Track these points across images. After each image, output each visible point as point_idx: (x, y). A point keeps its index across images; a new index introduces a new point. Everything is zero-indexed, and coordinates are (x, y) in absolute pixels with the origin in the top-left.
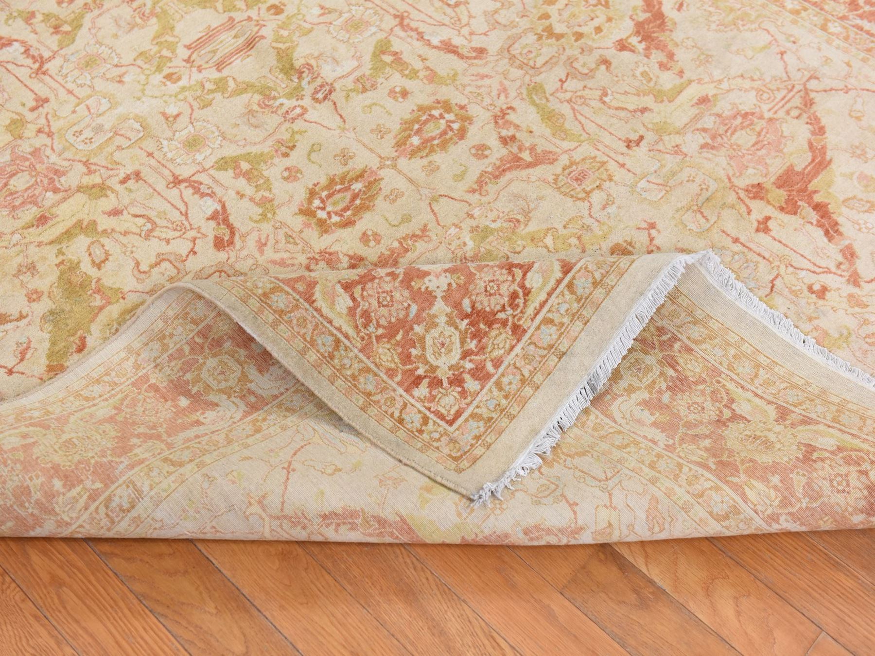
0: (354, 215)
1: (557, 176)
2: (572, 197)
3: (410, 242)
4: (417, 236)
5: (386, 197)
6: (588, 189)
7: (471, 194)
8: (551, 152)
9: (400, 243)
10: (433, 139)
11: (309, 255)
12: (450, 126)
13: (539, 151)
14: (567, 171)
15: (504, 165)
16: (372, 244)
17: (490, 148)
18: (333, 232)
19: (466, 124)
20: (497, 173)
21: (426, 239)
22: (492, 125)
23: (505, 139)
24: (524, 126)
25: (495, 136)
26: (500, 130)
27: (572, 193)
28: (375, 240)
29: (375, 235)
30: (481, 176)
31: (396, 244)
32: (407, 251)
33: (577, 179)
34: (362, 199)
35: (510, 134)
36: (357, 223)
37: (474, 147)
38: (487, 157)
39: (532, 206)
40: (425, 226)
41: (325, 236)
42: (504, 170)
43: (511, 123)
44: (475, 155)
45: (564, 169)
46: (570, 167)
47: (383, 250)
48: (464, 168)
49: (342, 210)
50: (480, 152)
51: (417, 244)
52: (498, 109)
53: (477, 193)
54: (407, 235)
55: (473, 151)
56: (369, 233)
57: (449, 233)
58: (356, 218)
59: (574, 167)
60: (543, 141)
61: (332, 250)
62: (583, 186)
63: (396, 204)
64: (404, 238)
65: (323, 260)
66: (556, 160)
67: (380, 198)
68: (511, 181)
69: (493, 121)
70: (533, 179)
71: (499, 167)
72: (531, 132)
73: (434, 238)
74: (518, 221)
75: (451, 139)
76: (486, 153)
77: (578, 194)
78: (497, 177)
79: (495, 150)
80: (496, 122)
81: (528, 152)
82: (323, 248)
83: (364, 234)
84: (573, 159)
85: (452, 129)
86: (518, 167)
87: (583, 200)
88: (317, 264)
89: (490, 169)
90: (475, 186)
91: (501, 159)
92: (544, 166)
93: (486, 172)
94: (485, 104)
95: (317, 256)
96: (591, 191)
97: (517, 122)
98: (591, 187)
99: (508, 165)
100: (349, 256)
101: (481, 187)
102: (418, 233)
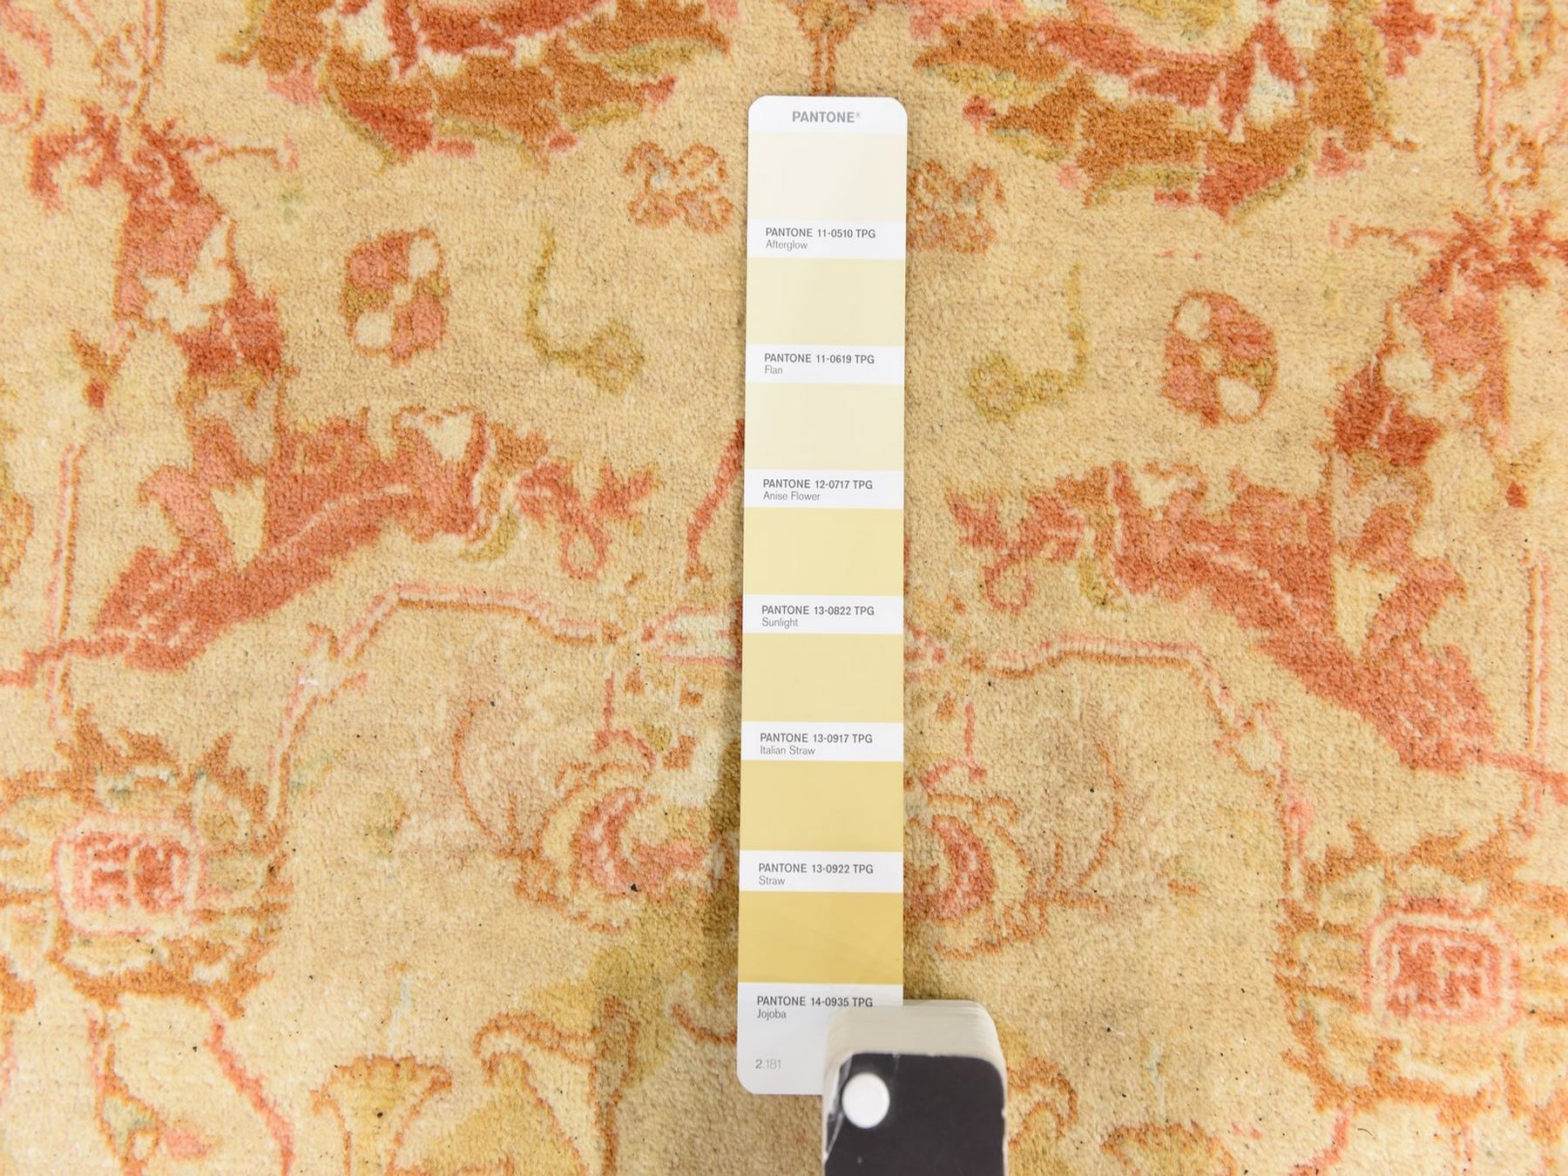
0: (454, 98)
1: (1366, 852)
2: (1305, 1027)
3: (510, 493)
4: (566, 491)
5: (646, 156)
6: (1407, 1067)
7: (955, 532)
8: (1472, 697)
9: (477, 449)
10: (1122, 60)
11: (109, 102)
12: (1244, 72)
13: (1436, 634)
14: (1424, 876)
15: (1228, 544)
16: (376, 328)
17: (1265, 388)
18: (298, 94)
19: (1318, 137)
20: (1160, 551)
21: (583, 547)
22: (1408, 268)
23: (1377, 410)
24: (1523, 427)
25: (1355, 351)
26: (1407, 333)
27: (1324, 1007)
28: (406, 321)
29: (433, 296)
30: (1088, 489)
31: (452, 440)
32: (459, 519)
33: (1415, 969)
34: (555, 54)
35: (1423, 406)
36: (425, 159)
37: (1215, 300)
38: (1211, 414)
39: (1109, 880)
40: (645, 482)
41: (256, 75)
42: (1196, 565)
43: (1494, 348)
44: (1180, 352)
45: (1426, 850)
46: (1461, 869)
47: (383, 408)
48: (1066, 366)
49: (432, 21)
50: (1211, 359)
51: (526, 529)
52: (1526, 203)
53: (987, 556)
54: (536, 445)
55: (1193, 323)
56: (421, 260)
57: (684, 624)
58: (444, 126)
59: (1476, 893)
60: (1513, 603)
61: (207, 178)
62: (1405, 1032)
63: (645, 233)
64: (510, 452)
65: (135, 189)
66: (1445, 761)
67: (621, 135)
68: (1169, 654)
69: (1430, 249)
70: (1262, 750)
71: (1193, 528)
72: (1516, 496)
73: (612, 581)
74: (983, 886)
75: (1183, 146)
76: (1235, 394)
77: (1343, 1037)
78: (1137, 568)
79: (1276, 419)
80: (1438, 276)
81: (1388, 584)
82: (189, 127)
83: (396, 245)
84: (1514, 844)
85: (1235, 99)
86: (1270, 618)
87: (1329, 1089)
88: (94, 181)
89: (1152, 493)
90: (1012, 514)
91: (1250, 498)
92: (1366, 736)
93: (1125, 493)
94: (1508, 110)
95: (130, 142)
96: (1403, 1090)
97: (1521, 375)
98: (1428, 1072)
99: (1240, 563)
100: (241, 283)
101: (1032, 543)
102: (587, 484)
